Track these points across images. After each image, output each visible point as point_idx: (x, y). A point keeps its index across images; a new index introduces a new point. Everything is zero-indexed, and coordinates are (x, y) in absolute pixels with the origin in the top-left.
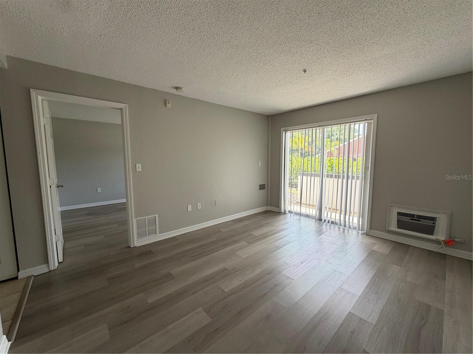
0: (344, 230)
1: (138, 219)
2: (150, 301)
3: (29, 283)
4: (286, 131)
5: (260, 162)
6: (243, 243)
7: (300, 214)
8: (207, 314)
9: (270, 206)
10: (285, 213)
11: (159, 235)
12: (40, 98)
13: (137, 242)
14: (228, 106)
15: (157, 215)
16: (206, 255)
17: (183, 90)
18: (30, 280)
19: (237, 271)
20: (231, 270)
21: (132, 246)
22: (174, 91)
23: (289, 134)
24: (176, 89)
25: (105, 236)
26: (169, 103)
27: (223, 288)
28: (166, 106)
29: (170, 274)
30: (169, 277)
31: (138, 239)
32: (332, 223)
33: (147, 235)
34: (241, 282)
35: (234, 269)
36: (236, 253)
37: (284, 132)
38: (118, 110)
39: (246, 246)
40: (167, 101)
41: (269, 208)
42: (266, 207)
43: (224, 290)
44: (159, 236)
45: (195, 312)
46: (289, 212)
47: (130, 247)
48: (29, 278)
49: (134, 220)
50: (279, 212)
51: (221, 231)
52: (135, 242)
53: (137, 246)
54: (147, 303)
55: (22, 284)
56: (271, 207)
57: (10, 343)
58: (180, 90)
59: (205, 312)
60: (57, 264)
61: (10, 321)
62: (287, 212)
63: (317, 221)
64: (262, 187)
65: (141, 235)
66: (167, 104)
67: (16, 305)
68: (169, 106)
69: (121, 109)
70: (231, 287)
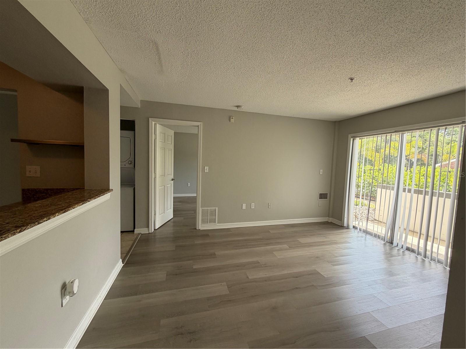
0: (423, 261)
1: (203, 208)
2: (194, 267)
3: (138, 237)
4: (354, 138)
5: (321, 170)
6: (285, 246)
7: (366, 232)
8: (228, 288)
9: (332, 217)
10: (348, 228)
11: (217, 224)
12: (153, 123)
13: (201, 226)
14: (288, 116)
15: (217, 208)
16: (247, 248)
17: (243, 108)
18: (139, 235)
19: (267, 267)
20: (262, 264)
21: (197, 229)
22: (236, 109)
23: (358, 141)
24: (237, 107)
25: (184, 218)
26: (232, 118)
27: (248, 275)
28: (230, 122)
29: (215, 254)
30: (213, 256)
31: (202, 224)
32: (408, 249)
33: (209, 222)
34: (265, 276)
35: (265, 264)
36: (274, 252)
37: (352, 139)
38: (196, 127)
39: (286, 249)
40: (231, 117)
41: (330, 220)
42: (327, 218)
43: (249, 277)
44: (217, 226)
45: (220, 284)
46: (354, 227)
47: (196, 229)
48: (139, 234)
49: (201, 209)
50: (341, 226)
51: (269, 232)
52: (200, 226)
53: (201, 229)
54: (193, 267)
55: (135, 237)
56: (333, 219)
57: (123, 265)
58: (240, 108)
59: (227, 287)
60: (153, 230)
61: (126, 254)
62: (351, 227)
63: (388, 244)
64: (323, 196)
65: (204, 222)
66: (231, 119)
67: (130, 247)
68: (232, 120)
69: (198, 126)
70: (255, 277)
